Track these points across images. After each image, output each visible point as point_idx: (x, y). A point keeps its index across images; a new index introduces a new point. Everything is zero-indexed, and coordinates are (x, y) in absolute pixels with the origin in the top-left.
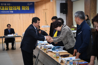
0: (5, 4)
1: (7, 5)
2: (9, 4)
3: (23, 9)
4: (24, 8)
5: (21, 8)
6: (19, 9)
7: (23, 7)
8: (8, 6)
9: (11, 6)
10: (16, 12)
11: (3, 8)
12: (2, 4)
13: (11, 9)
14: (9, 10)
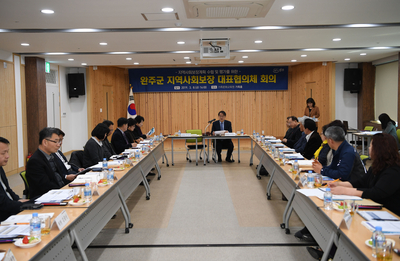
0: (228, 72)
1: (230, 74)
2: (236, 71)
3: (263, 81)
4: (264, 80)
5: (259, 79)
6: (256, 81)
7: (263, 76)
8: (234, 74)
9: (238, 75)
10: (247, 87)
11: (223, 79)
12: (221, 71)
13: (238, 80)
14: (234, 84)
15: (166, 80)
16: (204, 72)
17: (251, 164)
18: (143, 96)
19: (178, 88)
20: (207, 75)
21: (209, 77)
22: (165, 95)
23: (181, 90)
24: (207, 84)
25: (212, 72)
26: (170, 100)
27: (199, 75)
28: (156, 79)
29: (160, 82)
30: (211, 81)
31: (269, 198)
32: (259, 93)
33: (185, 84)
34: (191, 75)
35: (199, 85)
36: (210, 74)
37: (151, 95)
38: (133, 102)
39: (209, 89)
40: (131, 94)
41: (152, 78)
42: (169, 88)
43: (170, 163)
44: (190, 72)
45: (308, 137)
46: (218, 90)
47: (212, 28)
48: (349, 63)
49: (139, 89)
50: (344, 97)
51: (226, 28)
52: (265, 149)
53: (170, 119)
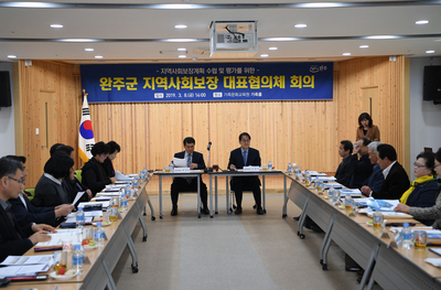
0: (239, 71)
1: (243, 74)
2: (252, 70)
3: (294, 85)
4: (296, 84)
5: (288, 82)
6: (282, 86)
7: (294, 77)
8: (248, 75)
9: (255, 75)
10: (270, 95)
11: (232, 82)
12: (229, 70)
13: (255, 84)
14: (249, 90)
15: (141, 82)
16: (202, 71)
17: (285, 216)
18: (104, 109)
19: (161, 95)
20: (206, 75)
21: (210, 79)
22: (140, 108)
23: (165, 100)
24: (207, 90)
25: (214, 71)
26: (148, 115)
27: (194, 75)
28: (125, 81)
29: (131, 87)
30: (213, 85)
31: (325, 267)
32: (288, 105)
33: (172, 90)
34: (181, 76)
35: (194, 91)
36: (211, 75)
37: (116, 108)
38: (87, 118)
39: (209, 98)
40: (86, 104)
41: (119, 80)
42: (146, 97)
43: (157, 215)
44: (180, 71)
45: (386, 172)
46: (224, 99)
47: (235, 6)
48: (432, 57)
49: (97, 97)
50: (424, 110)
51: (257, 6)
52: (316, 192)
53: (148, 145)
